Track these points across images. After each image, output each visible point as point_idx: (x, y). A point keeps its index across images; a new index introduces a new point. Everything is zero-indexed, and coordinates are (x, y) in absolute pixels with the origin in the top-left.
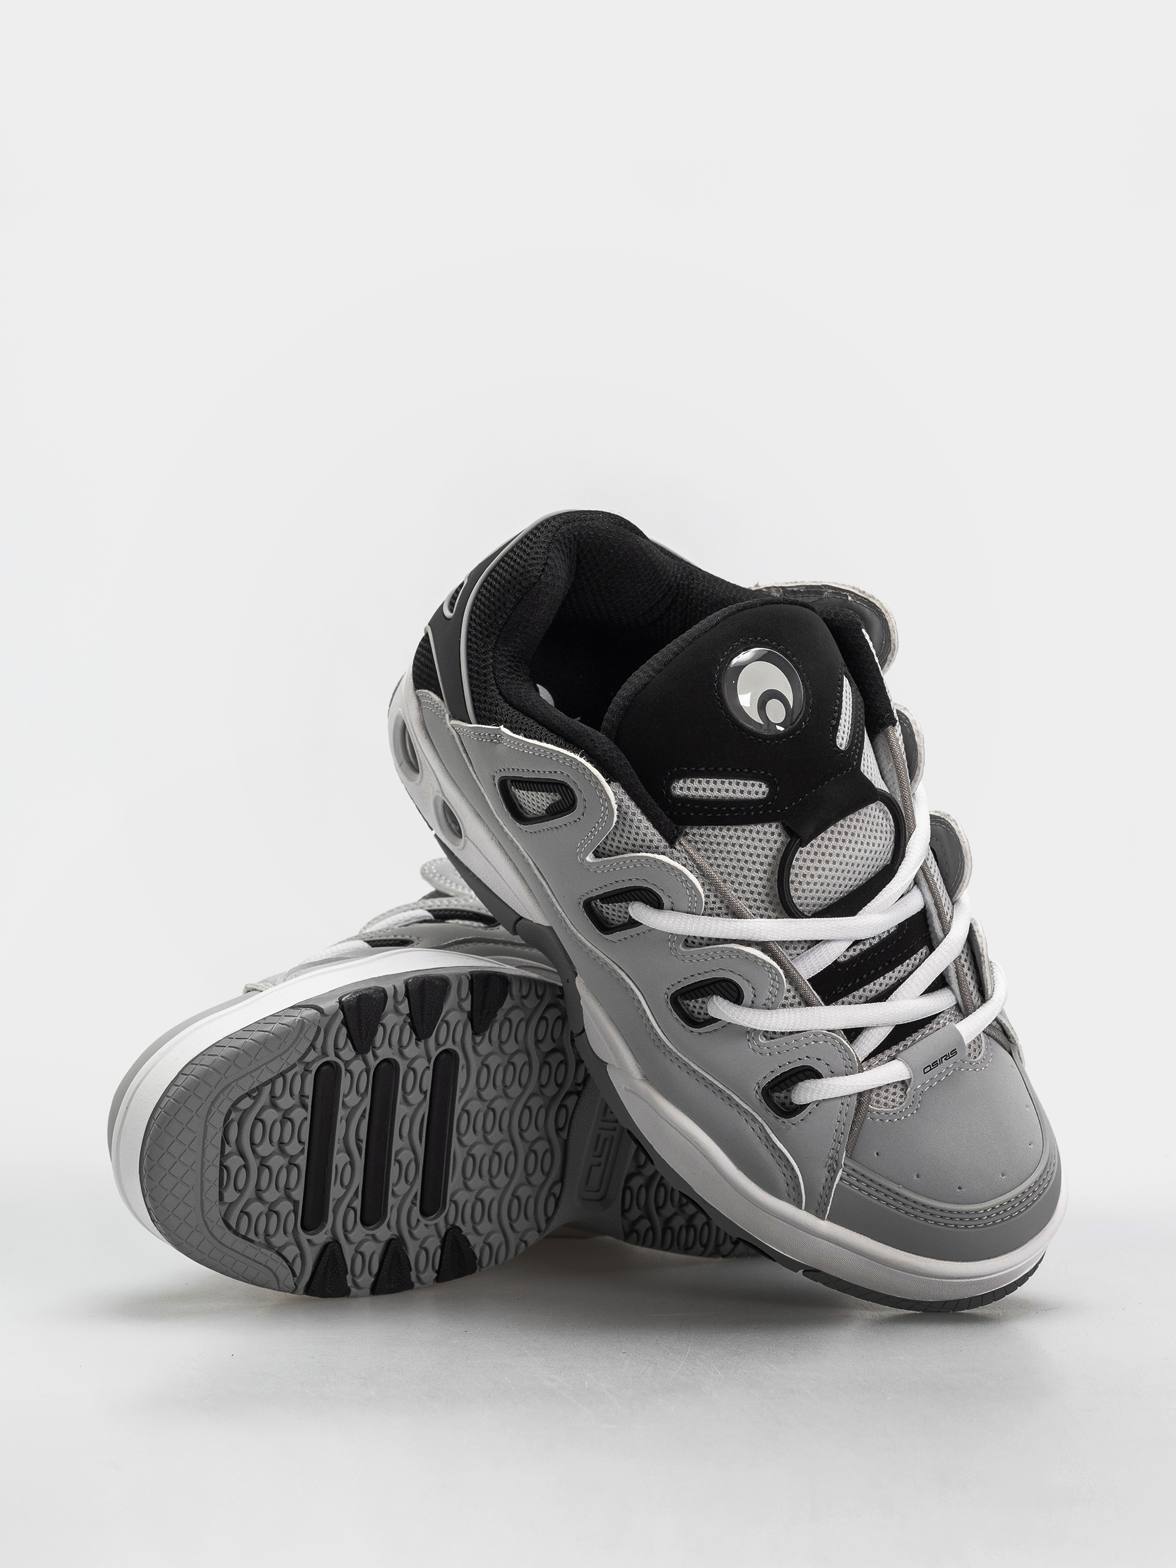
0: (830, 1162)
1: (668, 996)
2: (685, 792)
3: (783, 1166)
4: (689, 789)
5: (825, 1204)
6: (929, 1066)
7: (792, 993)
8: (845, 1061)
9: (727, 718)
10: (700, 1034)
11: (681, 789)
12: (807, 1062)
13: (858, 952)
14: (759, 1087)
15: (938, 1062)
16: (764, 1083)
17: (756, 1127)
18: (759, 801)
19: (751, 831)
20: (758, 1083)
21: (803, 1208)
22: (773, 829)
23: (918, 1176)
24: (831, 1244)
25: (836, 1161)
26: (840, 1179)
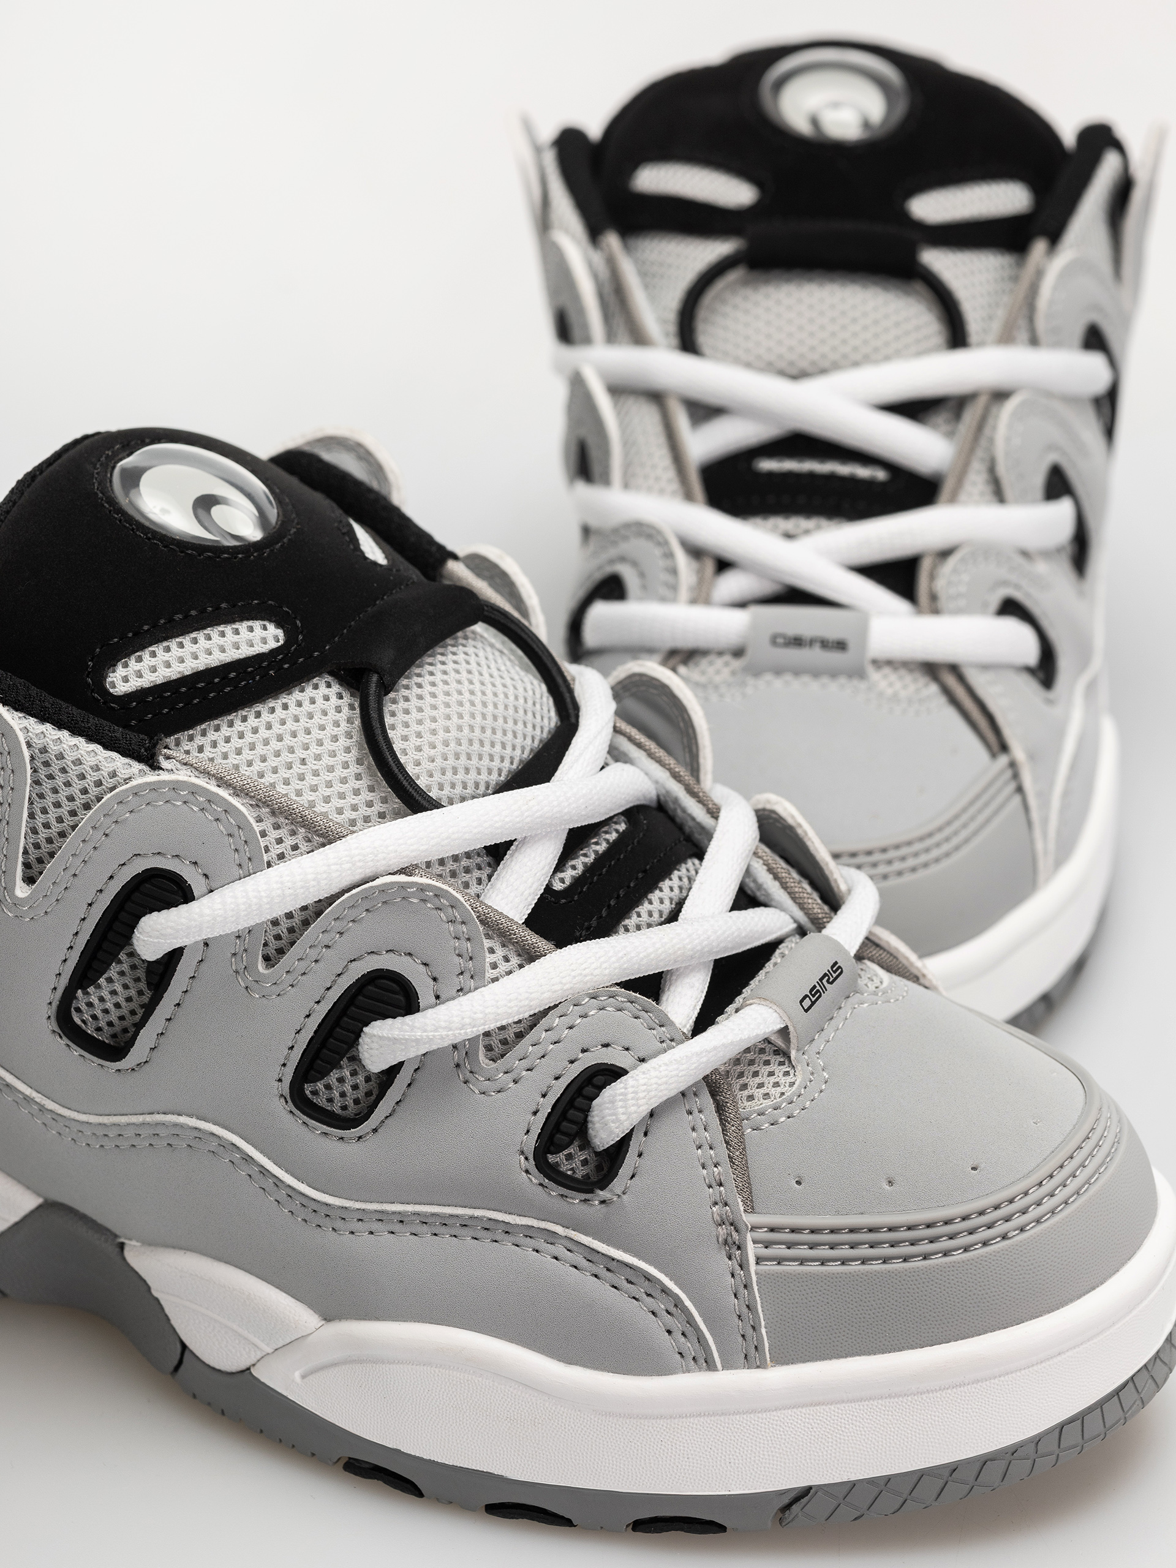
0: (722, 1231)
1: (285, 1098)
2: (134, 684)
3: (645, 1296)
4: (139, 675)
5: (753, 1328)
6: (806, 996)
7: (500, 952)
8: (654, 1032)
9: (149, 539)
10: (375, 1130)
11: (126, 680)
12: (587, 1061)
13: (580, 869)
14: (526, 1158)
15: (818, 988)
16: (531, 1141)
17: (560, 1250)
18: (273, 652)
19: (285, 707)
20: (522, 1153)
21: (719, 1365)
22: (323, 690)
23: (890, 1183)
24: (804, 1410)
25: (732, 1224)
26: (757, 1263)
